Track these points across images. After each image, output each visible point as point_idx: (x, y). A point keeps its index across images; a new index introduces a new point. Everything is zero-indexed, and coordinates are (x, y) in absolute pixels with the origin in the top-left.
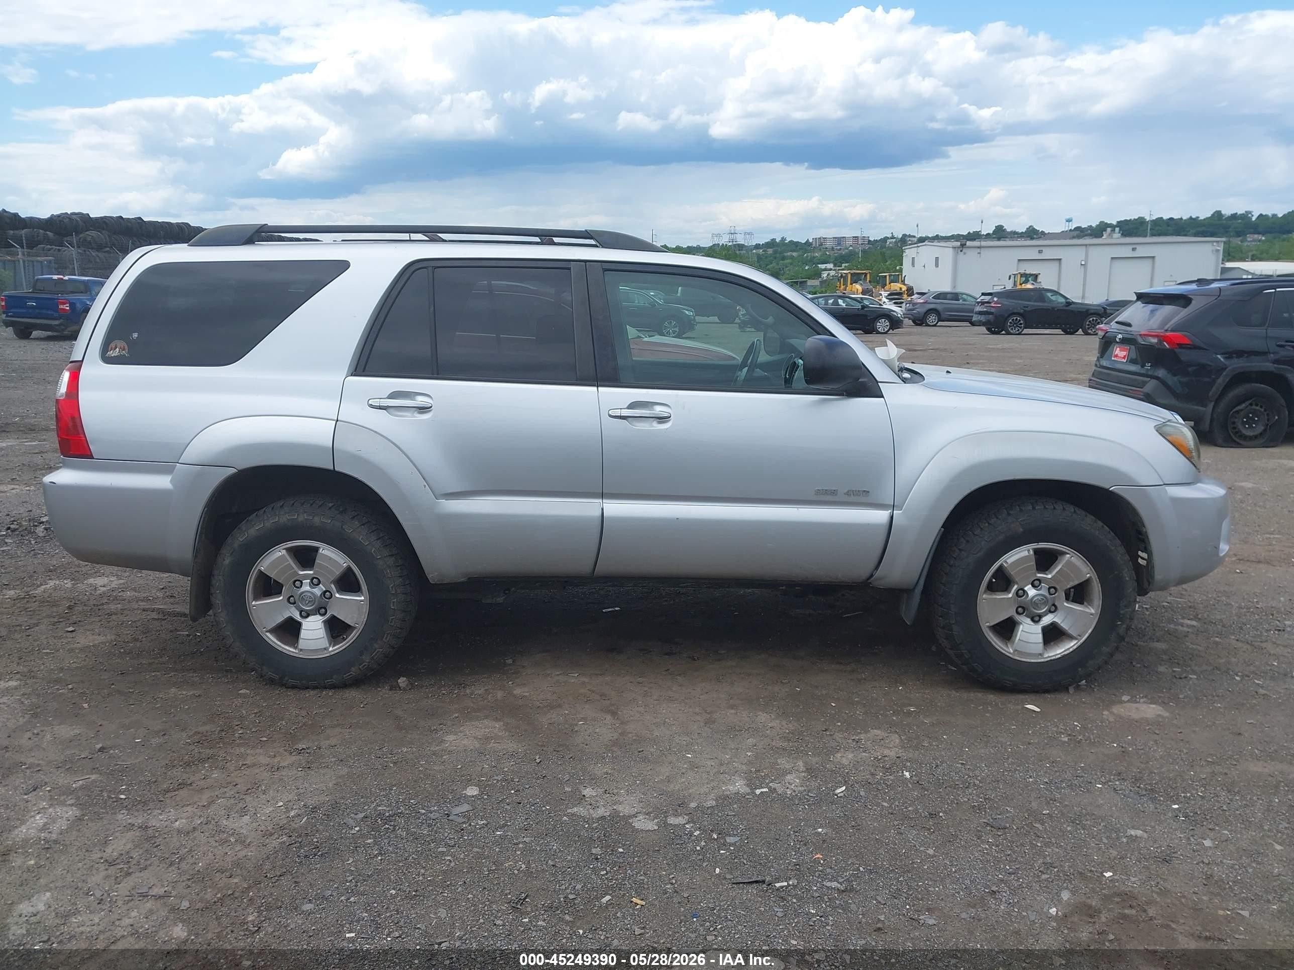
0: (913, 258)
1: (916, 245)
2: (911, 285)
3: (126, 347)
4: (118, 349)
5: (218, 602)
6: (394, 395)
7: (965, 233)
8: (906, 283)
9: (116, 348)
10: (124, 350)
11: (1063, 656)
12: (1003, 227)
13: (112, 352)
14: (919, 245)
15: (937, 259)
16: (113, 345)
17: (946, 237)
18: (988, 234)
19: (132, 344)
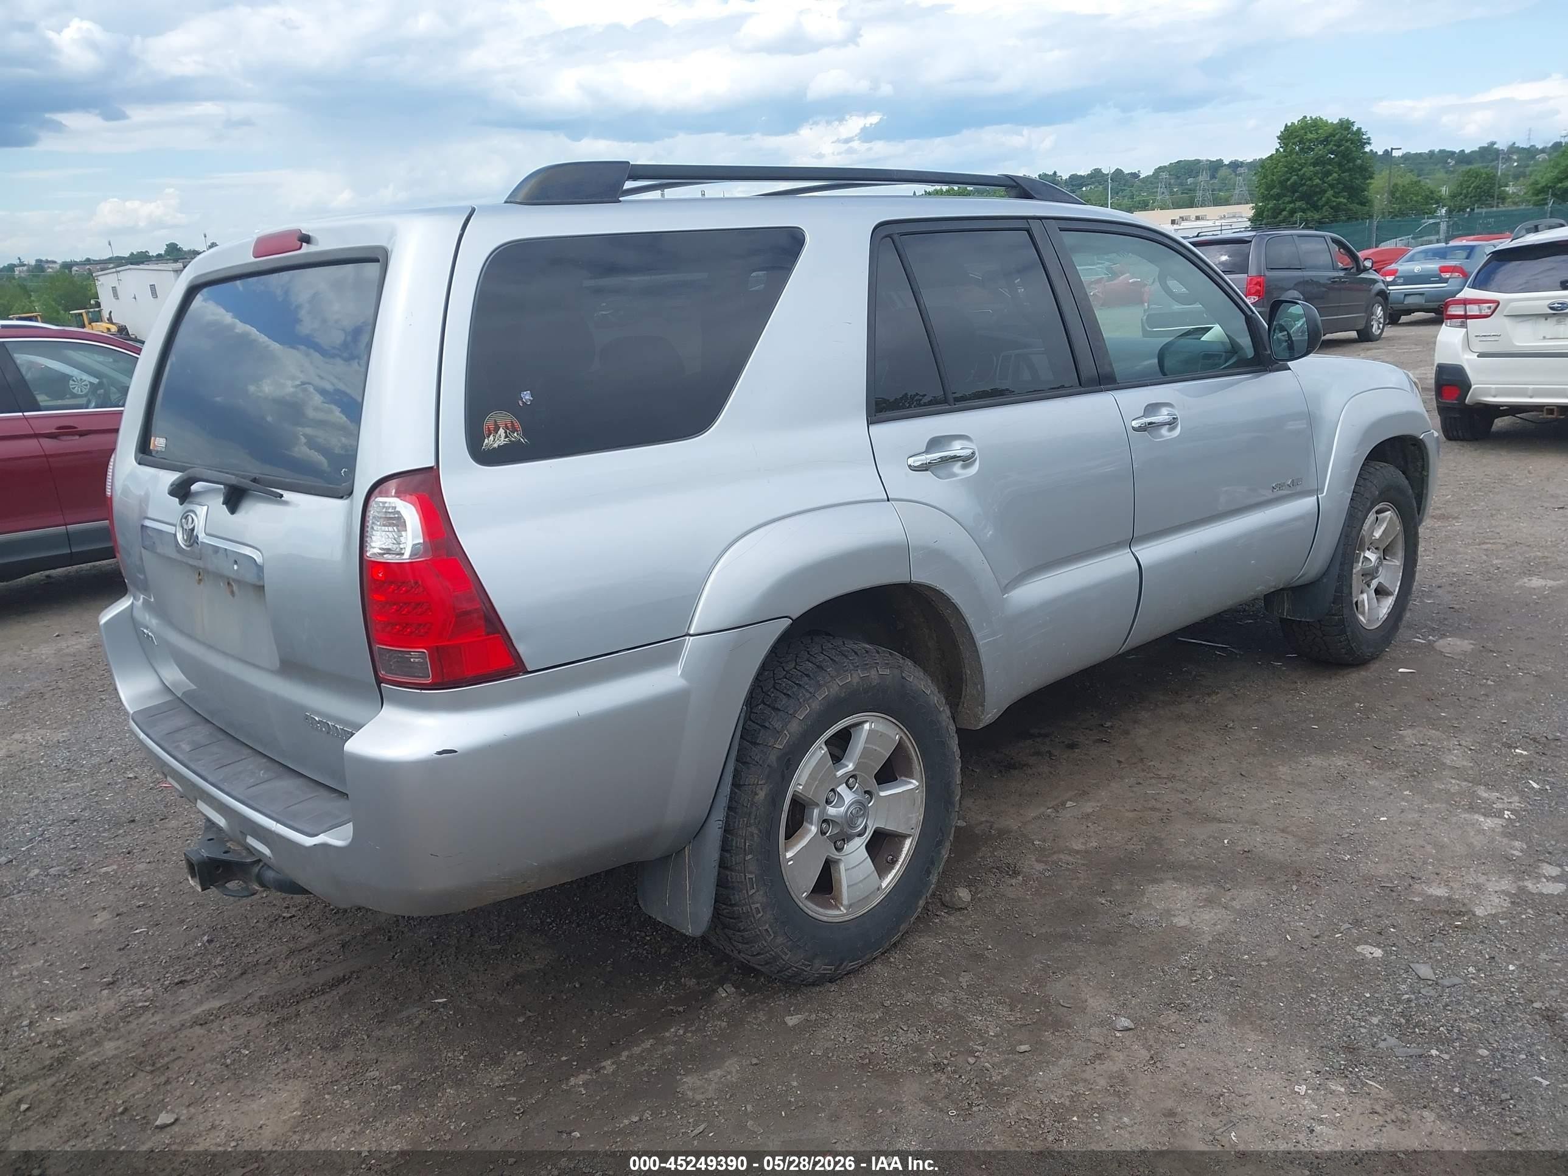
0: (114, 289)
1: (114, 270)
2: (122, 323)
3: (517, 424)
4: (501, 431)
5: (749, 876)
6: (935, 443)
7: (127, 255)
8: (114, 321)
9: (497, 430)
10: (514, 430)
11: (1389, 614)
12: (177, 245)
13: (491, 438)
14: (118, 269)
15: (153, 287)
16: (489, 423)
17: (100, 260)
18: (159, 256)
19: (526, 417)
